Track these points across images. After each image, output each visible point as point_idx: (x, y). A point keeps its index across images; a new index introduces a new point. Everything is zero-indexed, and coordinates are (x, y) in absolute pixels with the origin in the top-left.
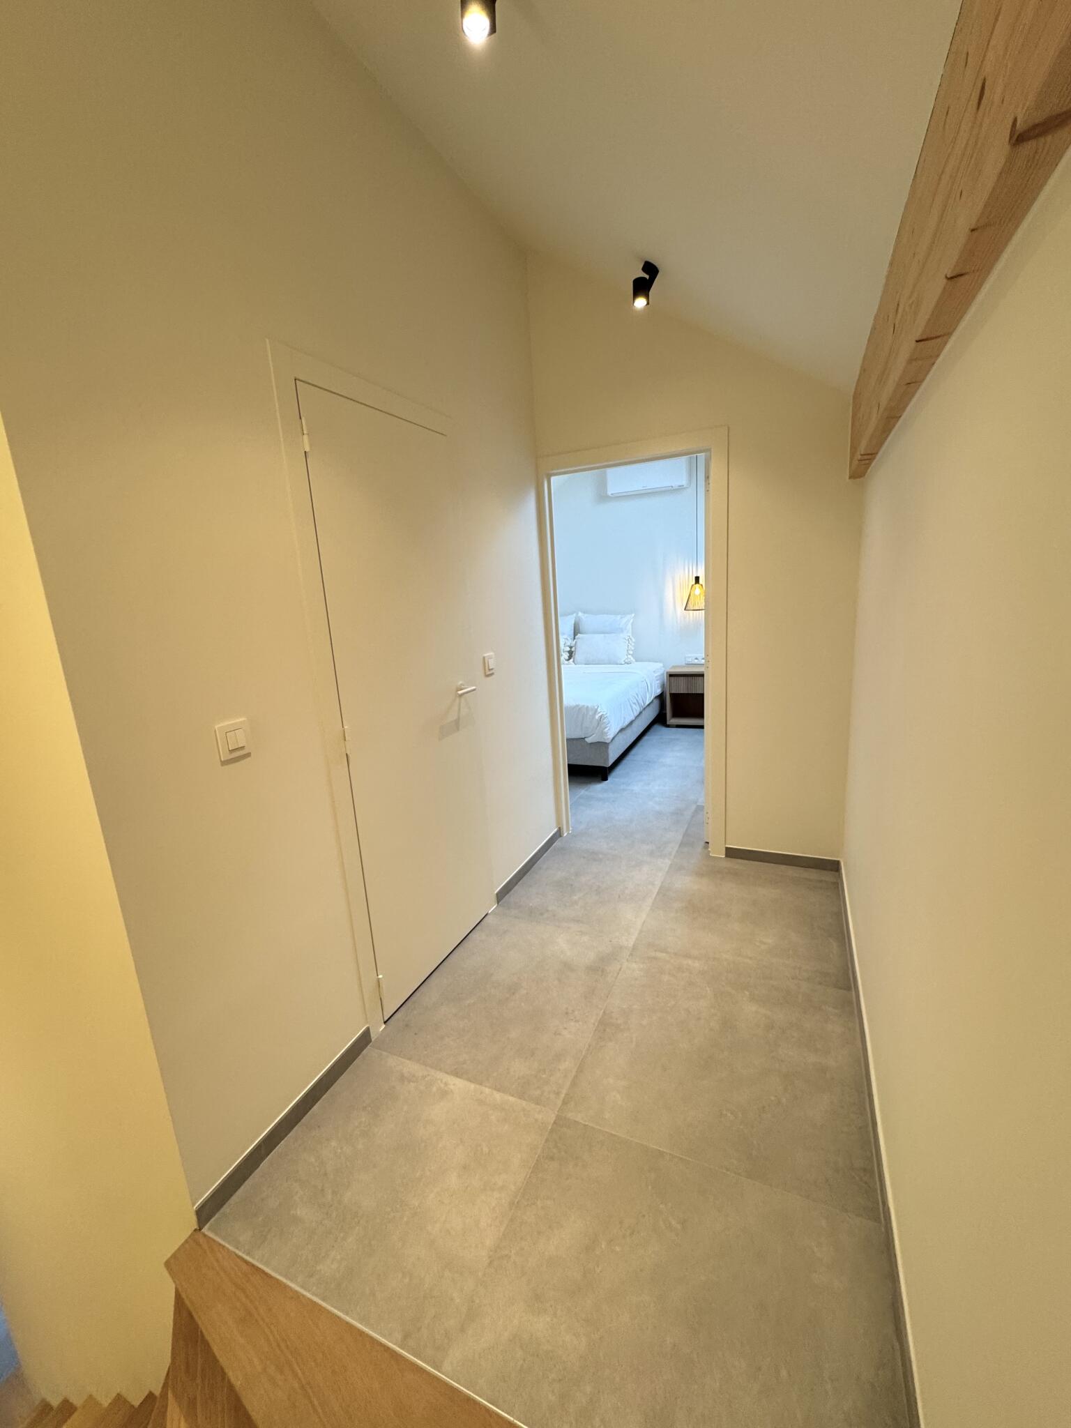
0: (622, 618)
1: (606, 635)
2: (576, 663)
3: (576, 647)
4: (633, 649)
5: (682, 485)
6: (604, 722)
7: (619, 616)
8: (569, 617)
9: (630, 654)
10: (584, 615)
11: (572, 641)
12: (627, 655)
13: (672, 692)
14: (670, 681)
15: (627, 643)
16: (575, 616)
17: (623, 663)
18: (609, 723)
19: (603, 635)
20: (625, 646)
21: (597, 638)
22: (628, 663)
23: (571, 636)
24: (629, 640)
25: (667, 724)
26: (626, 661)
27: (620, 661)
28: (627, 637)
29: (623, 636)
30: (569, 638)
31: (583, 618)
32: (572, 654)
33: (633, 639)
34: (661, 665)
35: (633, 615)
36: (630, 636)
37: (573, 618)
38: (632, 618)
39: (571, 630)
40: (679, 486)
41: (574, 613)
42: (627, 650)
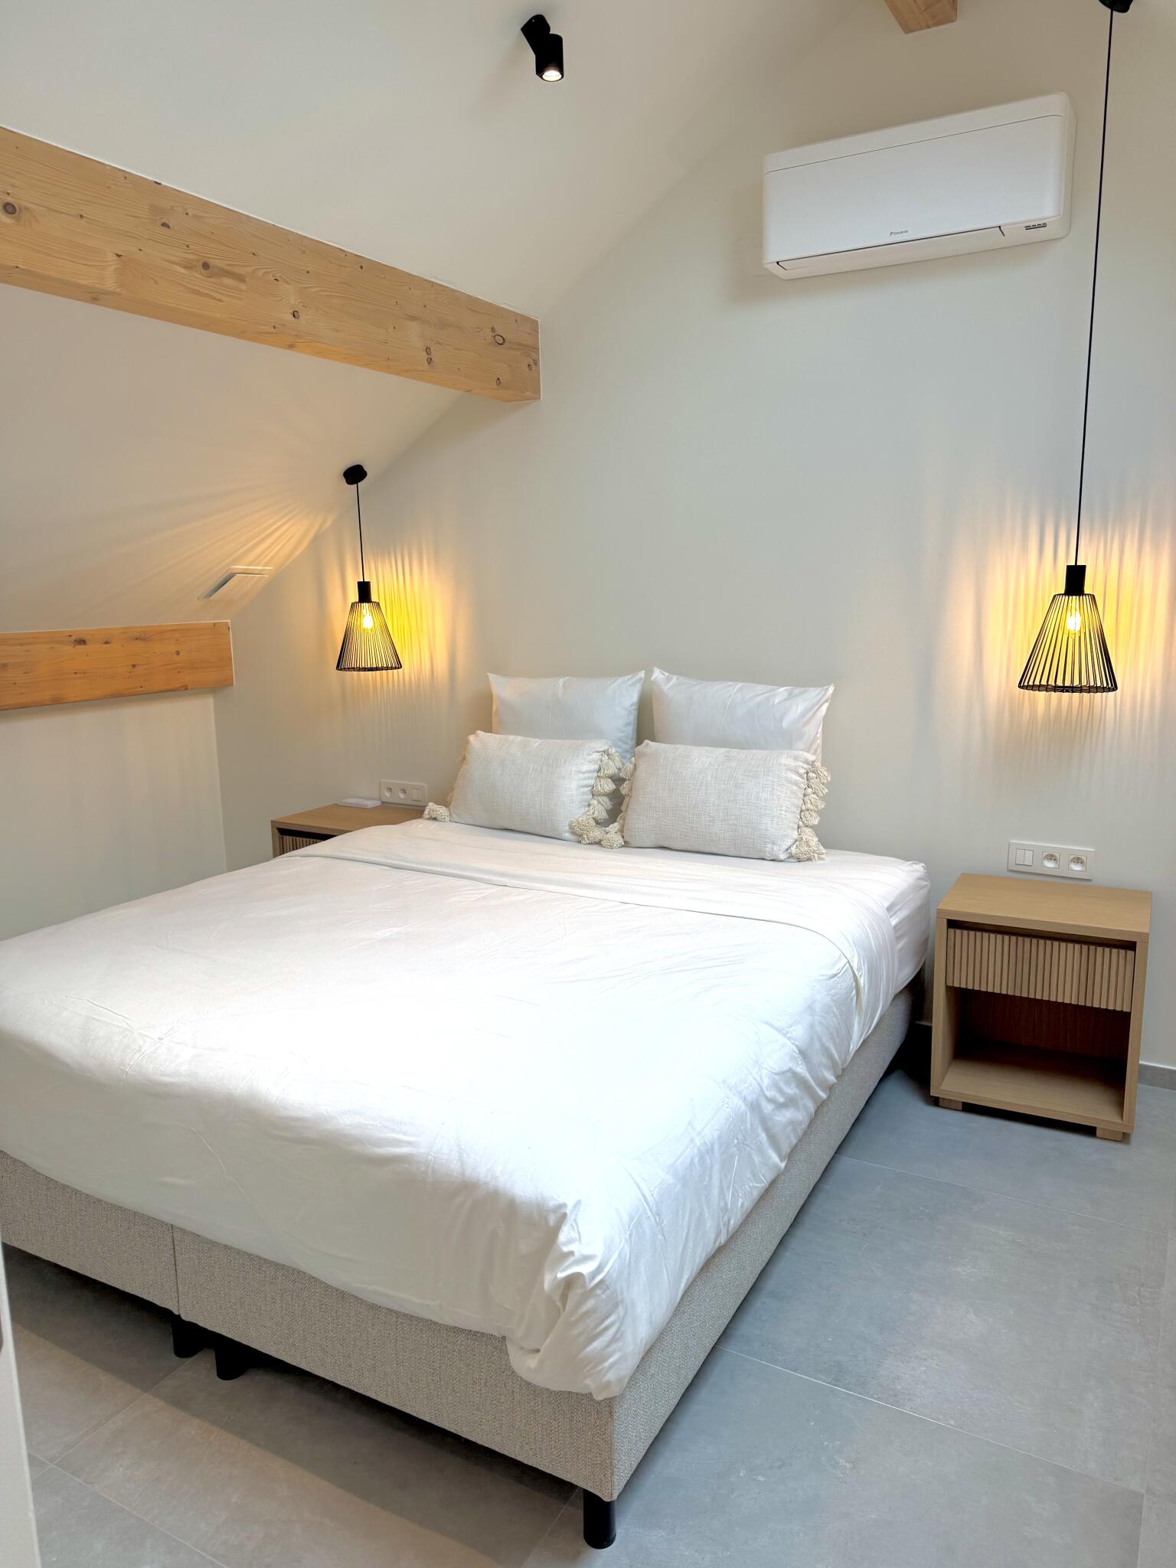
0: (790, 696)
1: (734, 752)
2: (625, 842)
3: (632, 783)
4: (820, 807)
5: (1041, 222)
6: (584, 1309)
7: (782, 689)
8: (620, 680)
9: (811, 827)
10: (668, 680)
11: (624, 760)
12: (799, 828)
13: (956, 985)
14: (951, 944)
15: (803, 786)
16: (641, 679)
17: (783, 856)
18: (616, 1306)
19: (723, 750)
20: (793, 796)
21: (701, 760)
22: (799, 860)
23: (626, 743)
24: (811, 775)
25: (931, 1094)
26: (793, 850)
27: (773, 849)
28: (805, 766)
29: (791, 763)
30: (617, 752)
31: (666, 688)
32: (621, 804)
33: (826, 773)
34: (918, 871)
35: (831, 689)
36: (813, 762)
37: (633, 684)
38: (826, 701)
39: (628, 724)
40: (1028, 228)
41: (642, 670)
42: (802, 811)
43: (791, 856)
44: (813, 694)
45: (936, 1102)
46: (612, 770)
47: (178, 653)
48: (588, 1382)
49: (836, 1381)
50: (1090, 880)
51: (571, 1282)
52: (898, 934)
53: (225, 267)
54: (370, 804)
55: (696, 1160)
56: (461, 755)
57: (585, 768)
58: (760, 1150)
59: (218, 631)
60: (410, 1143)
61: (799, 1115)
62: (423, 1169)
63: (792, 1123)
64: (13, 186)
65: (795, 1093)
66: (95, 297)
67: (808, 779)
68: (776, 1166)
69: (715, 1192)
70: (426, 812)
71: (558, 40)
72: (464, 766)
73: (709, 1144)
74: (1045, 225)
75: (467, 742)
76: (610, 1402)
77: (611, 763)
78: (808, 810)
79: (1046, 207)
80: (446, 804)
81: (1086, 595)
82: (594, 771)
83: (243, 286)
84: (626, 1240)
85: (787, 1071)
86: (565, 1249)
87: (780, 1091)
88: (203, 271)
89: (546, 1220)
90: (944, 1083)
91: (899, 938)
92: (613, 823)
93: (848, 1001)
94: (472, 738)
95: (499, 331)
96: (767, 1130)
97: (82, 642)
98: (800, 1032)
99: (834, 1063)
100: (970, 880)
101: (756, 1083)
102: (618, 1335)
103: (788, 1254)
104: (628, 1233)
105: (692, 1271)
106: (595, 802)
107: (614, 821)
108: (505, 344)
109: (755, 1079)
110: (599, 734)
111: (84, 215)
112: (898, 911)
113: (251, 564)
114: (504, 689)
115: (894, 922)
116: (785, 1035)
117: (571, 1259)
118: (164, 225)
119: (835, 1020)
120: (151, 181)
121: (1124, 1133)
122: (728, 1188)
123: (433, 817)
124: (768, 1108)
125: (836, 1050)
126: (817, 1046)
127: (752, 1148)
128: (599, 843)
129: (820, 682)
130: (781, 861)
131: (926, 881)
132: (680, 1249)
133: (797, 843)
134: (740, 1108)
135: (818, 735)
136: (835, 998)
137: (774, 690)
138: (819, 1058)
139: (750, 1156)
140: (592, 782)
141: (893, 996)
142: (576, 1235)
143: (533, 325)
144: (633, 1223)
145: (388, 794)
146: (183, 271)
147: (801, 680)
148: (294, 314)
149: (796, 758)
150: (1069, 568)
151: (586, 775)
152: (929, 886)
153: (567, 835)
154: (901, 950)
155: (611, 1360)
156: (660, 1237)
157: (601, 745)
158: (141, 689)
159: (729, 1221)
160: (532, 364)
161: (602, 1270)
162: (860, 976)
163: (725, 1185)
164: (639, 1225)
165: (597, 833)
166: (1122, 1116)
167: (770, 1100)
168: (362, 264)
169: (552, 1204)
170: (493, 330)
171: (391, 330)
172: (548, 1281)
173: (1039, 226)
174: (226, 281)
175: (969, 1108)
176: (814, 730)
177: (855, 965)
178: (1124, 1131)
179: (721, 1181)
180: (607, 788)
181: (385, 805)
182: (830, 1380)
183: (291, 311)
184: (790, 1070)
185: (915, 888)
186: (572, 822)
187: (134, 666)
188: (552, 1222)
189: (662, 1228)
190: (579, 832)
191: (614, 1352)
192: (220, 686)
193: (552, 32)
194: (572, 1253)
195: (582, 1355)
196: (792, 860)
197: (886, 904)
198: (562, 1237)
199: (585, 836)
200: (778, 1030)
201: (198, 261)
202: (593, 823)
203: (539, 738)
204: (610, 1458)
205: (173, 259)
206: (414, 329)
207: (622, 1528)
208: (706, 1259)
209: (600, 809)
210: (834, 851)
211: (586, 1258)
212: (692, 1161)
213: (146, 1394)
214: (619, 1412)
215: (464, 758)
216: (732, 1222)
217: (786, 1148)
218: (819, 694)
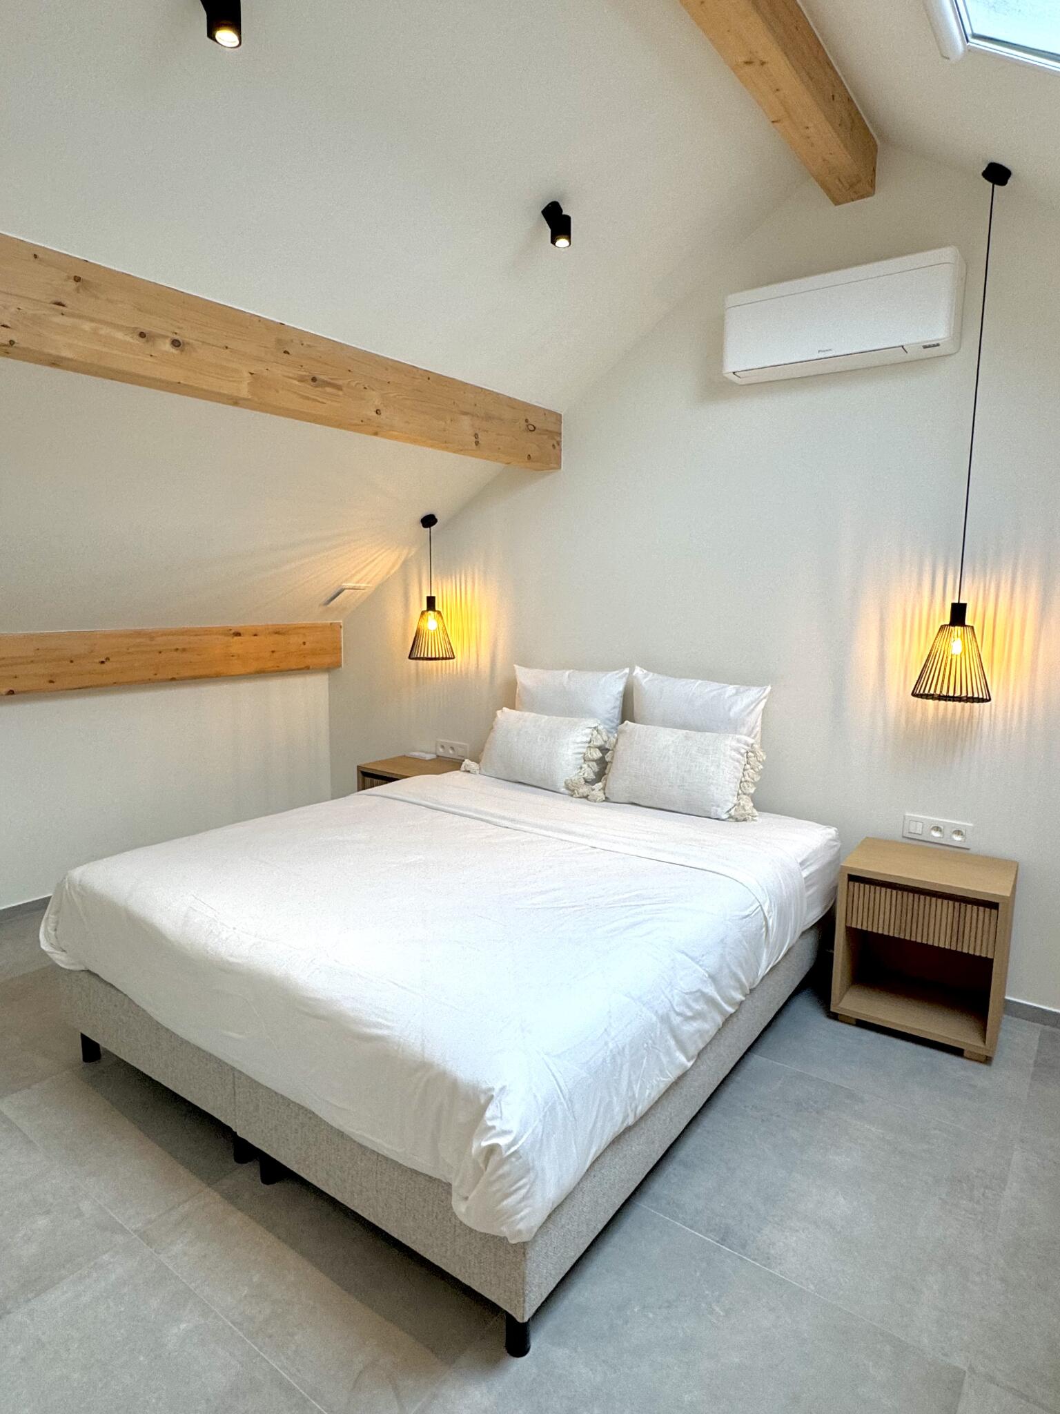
0: (737, 693)
1: (692, 734)
2: (606, 798)
3: (614, 752)
4: (756, 780)
5: (935, 343)
6: (500, 1172)
7: (732, 686)
8: (610, 674)
9: (748, 795)
10: (645, 677)
11: (610, 735)
12: (738, 794)
13: (854, 926)
14: (851, 894)
15: (743, 763)
16: (626, 674)
17: (725, 816)
18: (528, 1171)
19: (684, 732)
20: (735, 770)
21: (666, 738)
22: (737, 820)
23: (612, 722)
24: (750, 754)
25: (832, 1010)
26: (732, 812)
27: (717, 810)
28: (746, 747)
29: (734, 744)
30: (604, 728)
31: (644, 682)
32: (605, 768)
33: (761, 753)
34: (829, 834)
35: (769, 688)
36: (752, 744)
37: (621, 678)
38: (765, 698)
39: (614, 708)
40: (925, 347)
41: (627, 667)
42: (741, 782)
43: (731, 817)
44: (754, 692)
45: (835, 1017)
46: (599, 743)
47: (304, 643)
48: (504, 1229)
49: (723, 1241)
50: (968, 849)
51: (492, 1150)
52: (809, 883)
53: (329, 380)
54: (428, 757)
55: (608, 1060)
56: (489, 725)
57: (579, 740)
58: (668, 1053)
59: (334, 628)
60: (388, 1027)
61: (708, 1027)
62: (396, 1048)
63: (700, 1032)
64: (179, 328)
65: (703, 1009)
66: (236, 402)
67: (747, 758)
68: (682, 1065)
69: (624, 1083)
70: (463, 766)
71: (568, 219)
72: (492, 734)
73: (620, 1046)
74: (938, 345)
75: (495, 716)
76: (523, 1247)
77: (599, 736)
78: (746, 781)
79: (939, 331)
80: (478, 762)
81: (966, 626)
82: (586, 742)
83: (340, 393)
84: (540, 1121)
85: (696, 992)
86: (490, 1123)
87: (689, 1007)
88: (312, 383)
89: (479, 1099)
90: (843, 1001)
91: (808, 887)
92: (599, 782)
93: (757, 937)
94: (499, 712)
95: (531, 421)
96: (675, 1037)
97: (238, 634)
98: (712, 961)
99: (742, 986)
100: (873, 844)
101: (668, 1001)
102: (529, 1195)
103: (699, 1131)
104: (543, 1114)
105: (600, 1146)
106: (585, 766)
107: (600, 781)
108: (536, 431)
109: (666, 997)
110: (591, 714)
111: (229, 347)
112: (809, 866)
113: (357, 582)
114: (526, 677)
115: (805, 874)
116: (697, 963)
117: (493, 1132)
118: (286, 352)
119: (744, 951)
120: (278, 323)
121: (987, 1057)
122: (637, 1081)
123: (468, 769)
124: (677, 1020)
125: (744, 974)
126: (726, 971)
127: (659, 1051)
128: (586, 797)
129: (761, 684)
130: (723, 820)
131: (837, 841)
132: (590, 1127)
133: (736, 807)
134: (651, 1019)
135: (758, 724)
136: (745, 934)
137: (726, 687)
138: (726, 981)
139: (658, 1056)
140: (584, 750)
141: (800, 932)
142: (499, 1115)
143: (558, 418)
144: (548, 1107)
145: (441, 750)
146: (297, 383)
147: (745, 680)
148: (378, 412)
149: (739, 741)
150: (954, 605)
151: (580, 745)
152: (839, 846)
153: (563, 790)
154: (810, 896)
155: (522, 1214)
156: (571, 1119)
157: (592, 723)
158: (277, 668)
159: (636, 1107)
160: (556, 445)
161: (517, 1143)
162: (770, 917)
163: (633, 1077)
164: (553, 1109)
165: (585, 790)
166: (984, 1042)
167: (678, 1014)
168: (428, 376)
169: (484, 1086)
170: (527, 421)
171: (449, 422)
172: (475, 1145)
173: (934, 346)
174: (329, 390)
175: (862, 1024)
176: (755, 718)
177: (766, 908)
178: (988, 1055)
179: (630, 1077)
180: (595, 755)
181: (439, 759)
182: (717, 1239)
183: (375, 410)
184: (699, 991)
185: (828, 846)
186: (567, 780)
187: (273, 652)
188: (482, 1101)
189: (573, 1112)
190: (572, 788)
191: (526, 1207)
192: (331, 668)
193: (564, 213)
194: (494, 1127)
195: (498, 1208)
196: (731, 820)
197: (800, 860)
198: (488, 1114)
199: (576, 791)
200: (692, 959)
201: (308, 376)
202: (582, 781)
203: (546, 715)
204: (523, 1289)
205: (291, 375)
206: (466, 422)
207: (537, 1342)
208: (614, 1137)
209: (589, 771)
210: (766, 814)
211: (505, 1133)
212: (604, 1061)
213: (209, 1189)
214: (531, 1253)
215: (492, 728)
216: (640, 1108)
217: (693, 1051)
218: (759, 692)
